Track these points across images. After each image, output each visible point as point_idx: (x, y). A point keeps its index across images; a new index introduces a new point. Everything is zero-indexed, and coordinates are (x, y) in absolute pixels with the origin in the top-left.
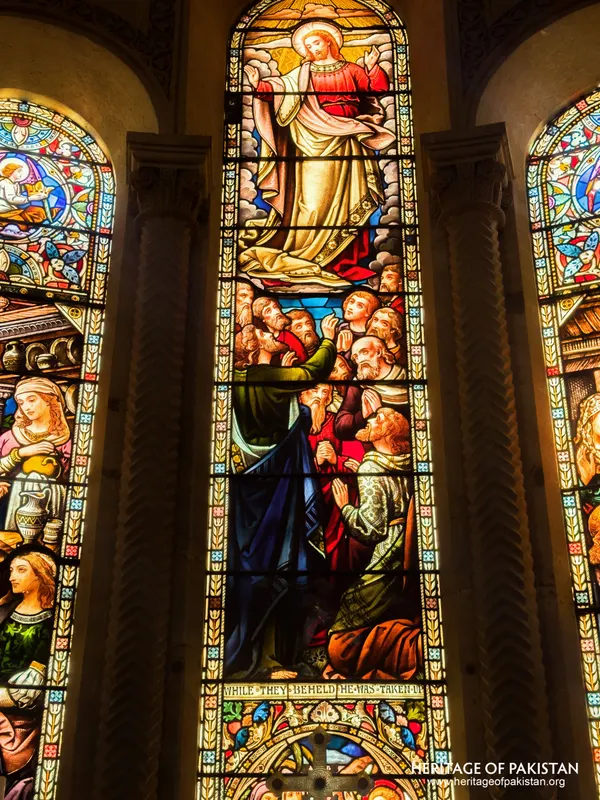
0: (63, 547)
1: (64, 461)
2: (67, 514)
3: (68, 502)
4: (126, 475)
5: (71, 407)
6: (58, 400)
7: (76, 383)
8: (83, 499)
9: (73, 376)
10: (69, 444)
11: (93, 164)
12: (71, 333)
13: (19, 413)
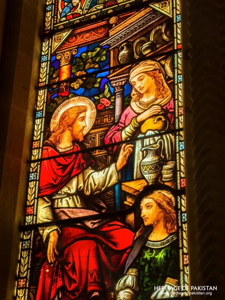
0: (179, 181)
1: (169, 115)
2: (178, 155)
3: (177, 145)
5: (170, 73)
6: (160, 73)
7: (171, 54)
10: (172, 101)
12: (163, 20)
13: (134, 92)
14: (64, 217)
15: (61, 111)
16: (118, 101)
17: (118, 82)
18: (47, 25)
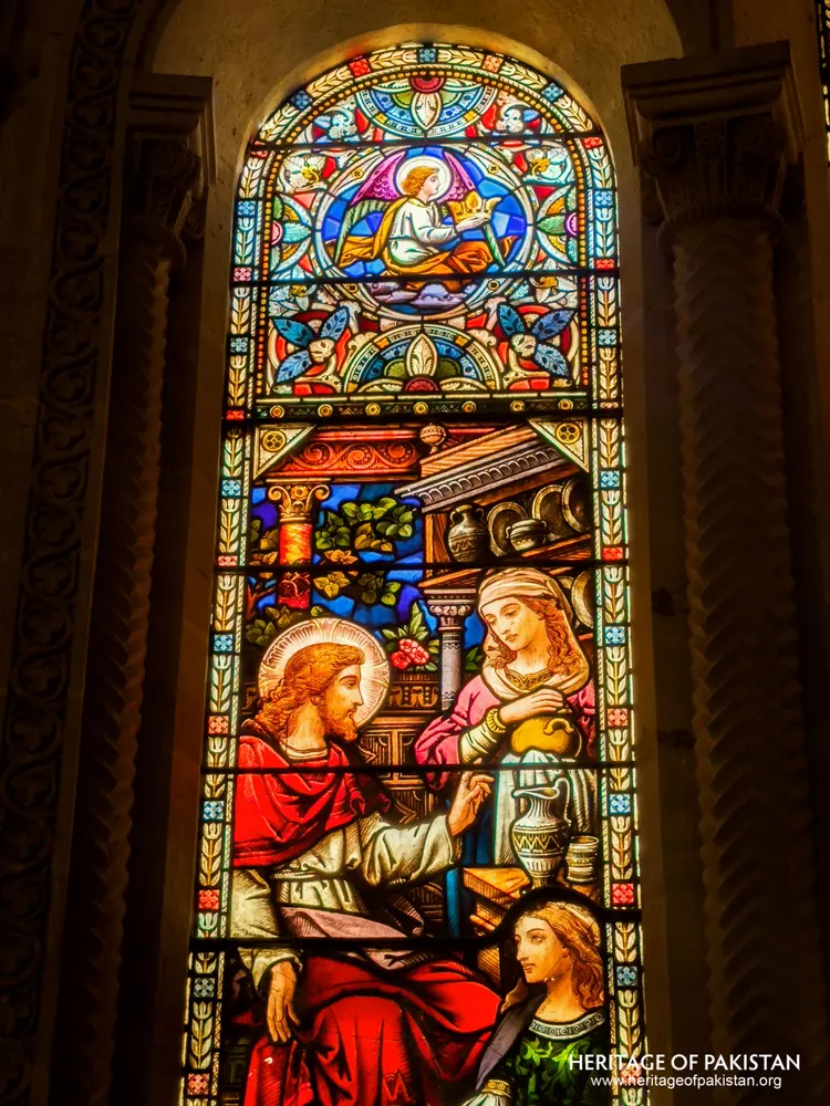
0: (607, 888)
1: (585, 723)
2: (605, 823)
3: (604, 800)
4: (705, 740)
5: (584, 616)
6: (558, 607)
7: (587, 567)
8: (631, 791)
9: (581, 555)
10: (590, 688)
11: (566, 137)
12: (567, 473)
13: (490, 642)
14: (308, 932)
15: (288, 647)
16: (450, 657)
17: (448, 606)
18: (236, 392)
